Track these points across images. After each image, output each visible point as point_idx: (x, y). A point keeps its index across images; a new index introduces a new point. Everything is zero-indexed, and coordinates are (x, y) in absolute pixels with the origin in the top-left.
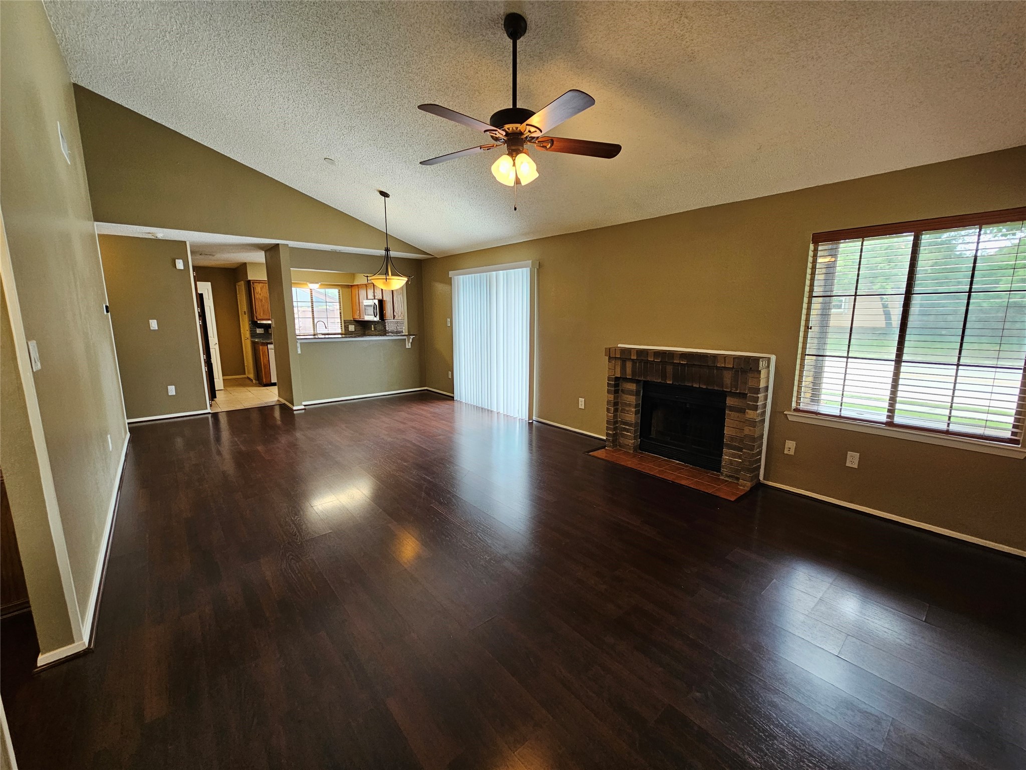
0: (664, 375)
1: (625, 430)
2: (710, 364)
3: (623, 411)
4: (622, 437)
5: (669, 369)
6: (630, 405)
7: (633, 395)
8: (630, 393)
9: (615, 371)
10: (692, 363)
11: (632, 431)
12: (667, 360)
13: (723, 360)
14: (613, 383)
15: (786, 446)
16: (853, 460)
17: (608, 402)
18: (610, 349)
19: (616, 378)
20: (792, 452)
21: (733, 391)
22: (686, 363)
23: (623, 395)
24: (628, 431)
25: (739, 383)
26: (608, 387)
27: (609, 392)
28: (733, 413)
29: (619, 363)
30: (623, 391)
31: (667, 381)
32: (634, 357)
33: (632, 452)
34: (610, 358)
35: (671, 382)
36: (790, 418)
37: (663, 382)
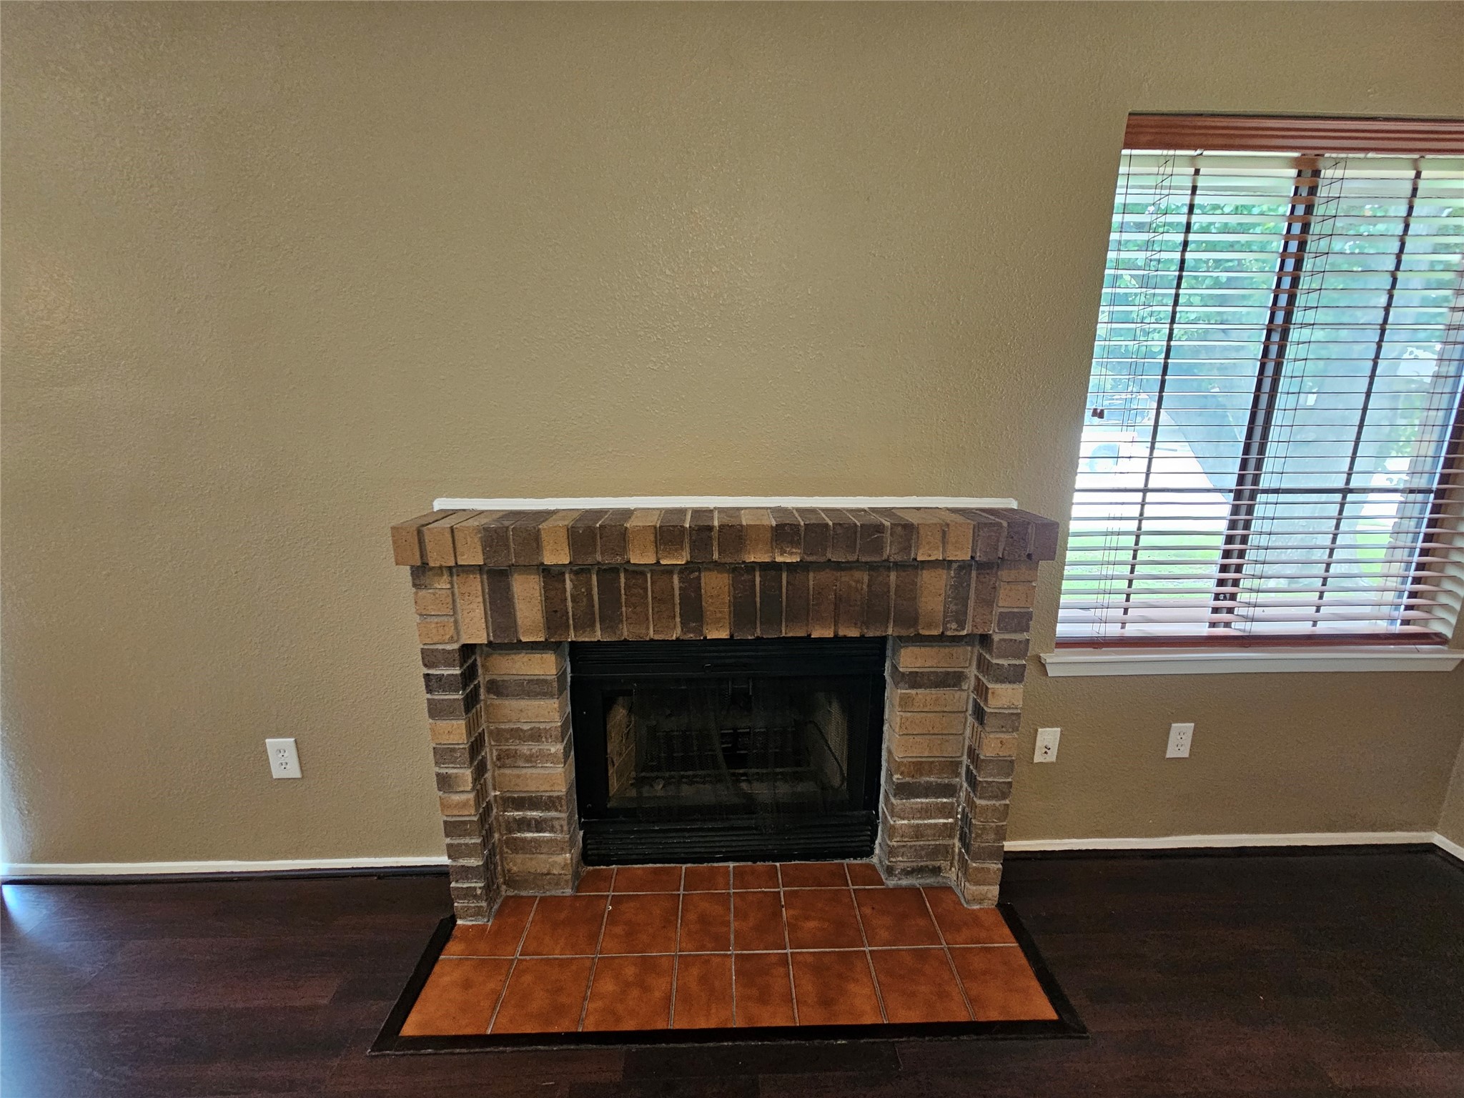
0: (693, 610)
1: (524, 824)
2: (890, 551)
3: (505, 759)
4: (515, 851)
5: (716, 585)
6: (536, 736)
7: (550, 695)
8: (533, 688)
9: (456, 622)
10: (822, 559)
11: (556, 823)
12: (716, 556)
13: (939, 536)
14: (457, 671)
15: (1039, 744)
16: (1180, 742)
17: (443, 754)
18: (419, 532)
19: (467, 650)
20: (1052, 757)
21: (949, 633)
22: (796, 559)
23: (497, 702)
24: (539, 825)
25: (971, 603)
26: (429, 691)
27: (436, 711)
28: (919, 691)
29: (475, 587)
30: (496, 688)
31: (705, 631)
32: (556, 554)
33: (569, 892)
34: (421, 572)
35: (724, 635)
36: (1052, 672)
37: (691, 636)
